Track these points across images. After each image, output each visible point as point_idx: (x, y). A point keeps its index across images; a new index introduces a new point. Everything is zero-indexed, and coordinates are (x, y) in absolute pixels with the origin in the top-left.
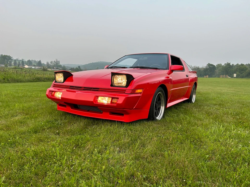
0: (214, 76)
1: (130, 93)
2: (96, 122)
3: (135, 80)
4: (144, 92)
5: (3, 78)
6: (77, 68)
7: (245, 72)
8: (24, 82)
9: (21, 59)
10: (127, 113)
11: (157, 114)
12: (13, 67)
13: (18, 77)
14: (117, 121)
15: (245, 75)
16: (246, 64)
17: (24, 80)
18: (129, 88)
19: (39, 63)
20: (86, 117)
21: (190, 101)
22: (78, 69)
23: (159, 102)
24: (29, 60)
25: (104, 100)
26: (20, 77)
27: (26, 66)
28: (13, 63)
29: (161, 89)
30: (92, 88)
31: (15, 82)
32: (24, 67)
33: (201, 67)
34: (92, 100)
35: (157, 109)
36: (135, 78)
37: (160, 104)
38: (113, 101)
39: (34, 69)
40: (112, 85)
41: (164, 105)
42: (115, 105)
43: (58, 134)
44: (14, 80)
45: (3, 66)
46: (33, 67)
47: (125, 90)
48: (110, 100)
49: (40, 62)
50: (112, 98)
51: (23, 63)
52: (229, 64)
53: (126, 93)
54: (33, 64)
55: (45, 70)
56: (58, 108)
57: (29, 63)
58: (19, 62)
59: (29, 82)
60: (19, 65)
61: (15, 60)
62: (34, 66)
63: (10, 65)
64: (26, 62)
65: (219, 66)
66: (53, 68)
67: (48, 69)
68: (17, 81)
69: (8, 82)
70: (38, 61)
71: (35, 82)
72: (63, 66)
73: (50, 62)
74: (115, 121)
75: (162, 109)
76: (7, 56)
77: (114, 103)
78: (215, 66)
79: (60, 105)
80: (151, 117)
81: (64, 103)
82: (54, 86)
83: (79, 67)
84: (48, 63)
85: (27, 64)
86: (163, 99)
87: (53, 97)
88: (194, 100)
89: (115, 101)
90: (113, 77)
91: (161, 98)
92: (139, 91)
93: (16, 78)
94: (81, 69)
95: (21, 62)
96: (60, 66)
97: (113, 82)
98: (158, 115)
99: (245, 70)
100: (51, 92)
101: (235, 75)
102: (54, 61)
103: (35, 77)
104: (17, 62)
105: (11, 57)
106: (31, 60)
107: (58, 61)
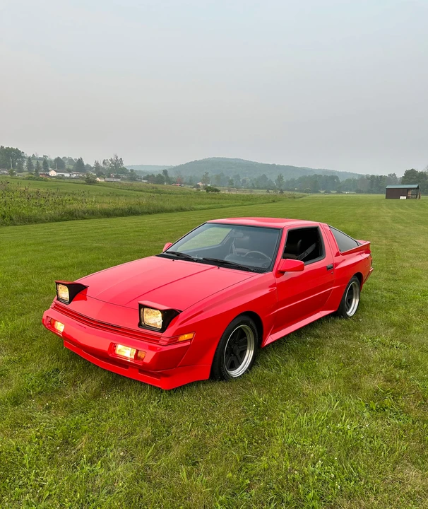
3: (181, 315)
4: (196, 338)
5: (2, 215)
6: (160, 175)
8: (43, 222)
9: (42, 156)
10: (166, 375)
12: (25, 174)
13: (31, 212)
17: (43, 218)
18: (165, 334)
19: (79, 165)
22: (162, 177)
23: (241, 340)
24: (59, 157)
25: (125, 352)
26: (35, 212)
27: (53, 173)
28: (25, 164)
31: (24, 222)
32: (48, 175)
34: (107, 350)
35: (235, 356)
36: (181, 312)
37: (245, 344)
38: (138, 356)
39: (67, 178)
40: (140, 325)
41: (253, 344)
42: (141, 364)
44: (23, 218)
46: (67, 175)
47: (159, 338)
49: (80, 161)
50: (137, 351)
51: (46, 164)
53: (160, 343)
54: (67, 167)
55: (90, 182)
57: (59, 164)
58: (38, 163)
59: (53, 222)
60: (37, 171)
61: (29, 158)
62: (69, 171)
63: (21, 171)
64: (51, 161)
66: (109, 177)
67: (98, 179)
69: (12, 222)
70: (76, 159)
72: (130, 171)
73: (102, 162)
74: (147, 384)
75: (249, 355)
76: (12, 149)
77: (140, 358)
82: (54, 307)
83: (165, 172)
84: (97, 164)
85: (53, 168)
87: (52, 330)
89: (141, 355)
90: (142, 310)
91: (247, 333)
92: (186, 337)
93: (27, 214)
94: (170, 176)
95: (41, 163)
96: (124, 171)
97: (142, 318)
98: (240, 364)
102: (111, 160)
104: (34, 163)
105: (22, 151)
106: (61, 158)
107: (119, 158)
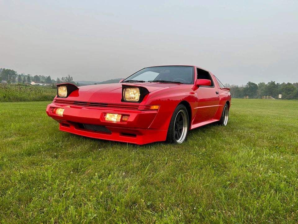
0: (256, 97)
1: (143, 109)
2: (104, 144)
3: (150, 94)
4: (161, 108)
5: (4, 96)
7: (292, 93)
8: (29, 101)
9: (27, 75)
10: (140, 134)
11: (178, 137)
12: (17, 83)
13: (21, 95)
14: (129, 144)
15: (293, 96)
16: (294, 83)
17: (28, 98)
18: (142, 103)
19: (48, 80)
20: (92, 139)
21: (220, 123)
23: (180, 122)
24: (37, 76)
25: (113, 118)
26: (24, 95)
27: (33, 83)
28: (17, 78)
29: (182, 106)
30: (99, 104)
31: (17, 101)
32: (30, 84)
33: (240, 85)
34: (98, 117)
35: (177, 131)
36: (150, 92)
37: (182, 125)
38: (123, 119)
39: (41, 86)
40: (122, 100)
41: (186, 125)
42: (125, 123)
43: (56, 157)
44: (17, 98)
45: (5, 82)
46: (41, 84)
47: (138, 106)
48: (120, 118)
49: (49, 78)
50: (123, 115)
51: (29, 79)
52: (273, 83)
53: (138, 109)
54: (41, 80)
55: (54, 88)
56: (61, 128)
57: (37, 79)
58: (24, 78)
59: (35, 101)
60: (24, 82)
61: (20, 76)
62: (42, 82)
63: (14, 81)
64: (32, 77)
65: (262, 85)
68: (20, 100)
69: (10, 100)
70: (46, 77)
71: (42, 101)
72: (76, 84)
73: (61, 78)
74: (126, 143)
75: (185, 130)
76: (10, 70)
77: (124, 121)
78: (257, 85)
79: (62, 124)
80: (171, 140)
81: (67, 121)
82: (55, 102)
84: (58, 79)
85: (33, 81)
86: (185, 118)
87: (55, 115)
88: (226, 122)
89: (125, 118)
90: (124, 90)
91: (183, 117)
92: (155, 107)
93: (19, 96)
95: (26, 78)
97: (124, 97)
98: (180, 137)
99: (292, 90)
100: (52, 108)
101: (280, 96)
102: (66, 78)
103: (42, 95)
104: (22, 78)
105: (15, 71)
106: (38, 75)
107: (71, 77)
